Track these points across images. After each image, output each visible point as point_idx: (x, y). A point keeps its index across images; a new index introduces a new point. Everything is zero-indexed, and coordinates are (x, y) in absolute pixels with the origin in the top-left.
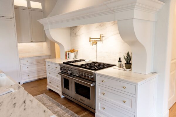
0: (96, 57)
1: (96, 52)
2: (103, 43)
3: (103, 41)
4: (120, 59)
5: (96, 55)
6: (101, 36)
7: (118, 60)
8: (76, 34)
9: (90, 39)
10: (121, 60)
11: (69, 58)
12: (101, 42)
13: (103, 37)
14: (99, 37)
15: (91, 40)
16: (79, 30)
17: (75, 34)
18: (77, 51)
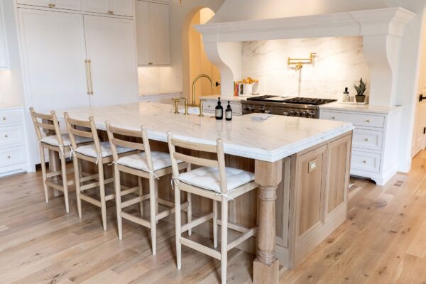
0: (298, 89)
1: (300, 81)
2: (313, 66)
3: (314, 63)
4: (346, 89)
5: (299, 87)
6: (312, 56)
7: (344, 91)
8: (256, 52)
9: (289, 59)
10: (348, 91)
11: (242, 93)
12: (311, 65)
13: (314, 56)
14: (309, 57)
15: (291, 61)
16: (263, 44)
17: (254, 52)
18: (257, 82)
